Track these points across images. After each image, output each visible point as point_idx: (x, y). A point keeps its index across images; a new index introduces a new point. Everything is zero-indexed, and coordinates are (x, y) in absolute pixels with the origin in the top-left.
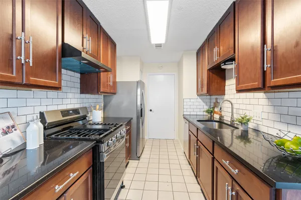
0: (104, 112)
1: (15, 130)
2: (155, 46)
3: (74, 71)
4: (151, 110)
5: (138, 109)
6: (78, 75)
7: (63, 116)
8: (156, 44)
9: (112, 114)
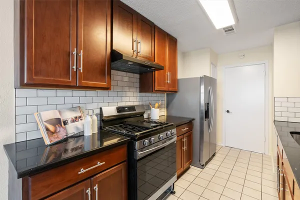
0: (167, 111)
1: (81, 120)
2: (224, 31)
3: (133, 73)
4: (228, 111)
5: (201, 108)
6: (138, 76)
7: (118, 112)
8: (224, 29)
9: (174, 113)
